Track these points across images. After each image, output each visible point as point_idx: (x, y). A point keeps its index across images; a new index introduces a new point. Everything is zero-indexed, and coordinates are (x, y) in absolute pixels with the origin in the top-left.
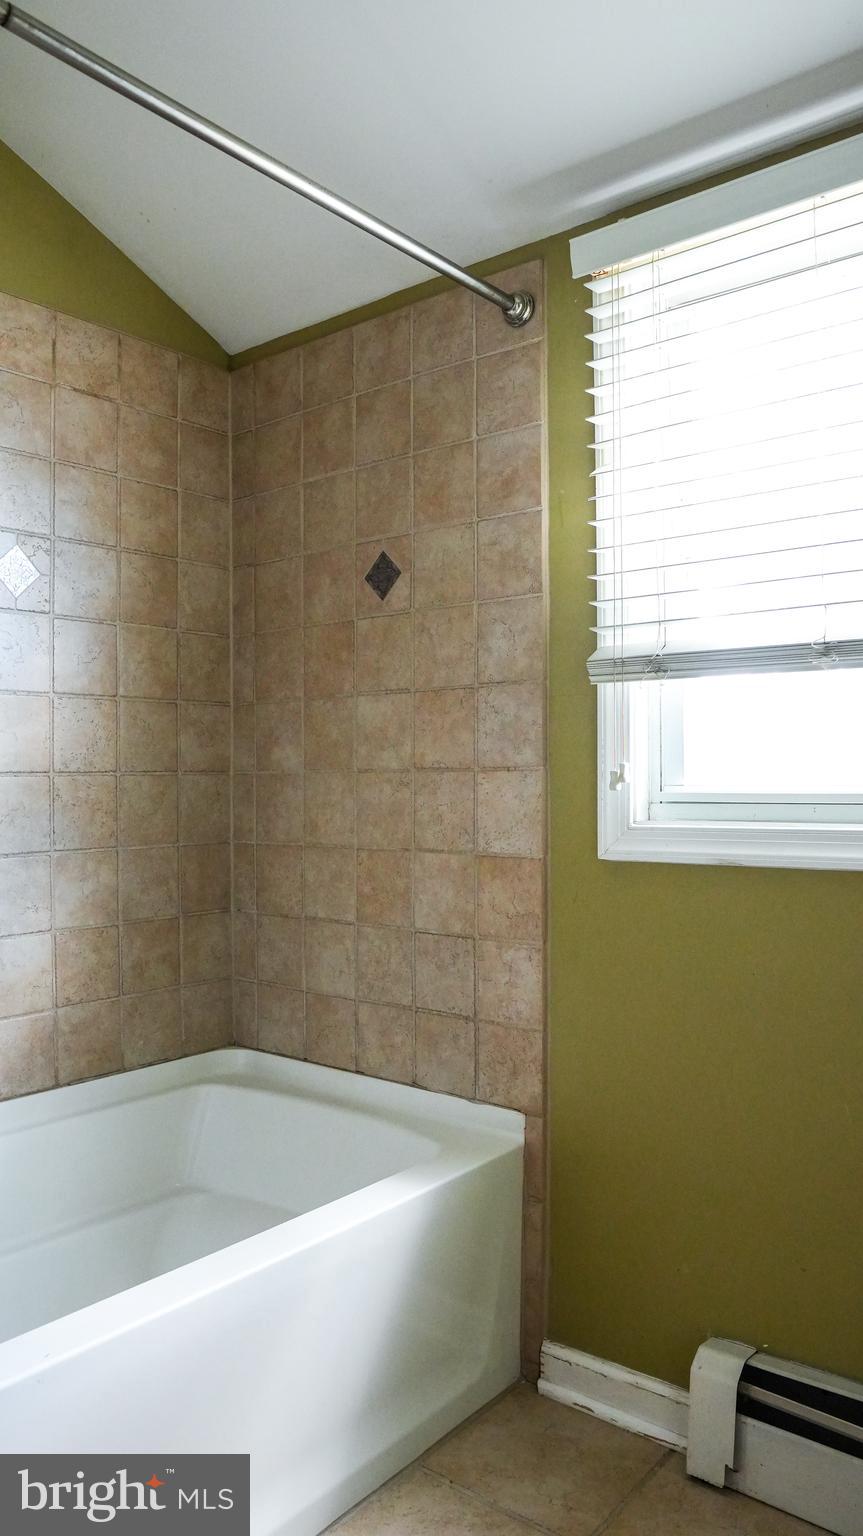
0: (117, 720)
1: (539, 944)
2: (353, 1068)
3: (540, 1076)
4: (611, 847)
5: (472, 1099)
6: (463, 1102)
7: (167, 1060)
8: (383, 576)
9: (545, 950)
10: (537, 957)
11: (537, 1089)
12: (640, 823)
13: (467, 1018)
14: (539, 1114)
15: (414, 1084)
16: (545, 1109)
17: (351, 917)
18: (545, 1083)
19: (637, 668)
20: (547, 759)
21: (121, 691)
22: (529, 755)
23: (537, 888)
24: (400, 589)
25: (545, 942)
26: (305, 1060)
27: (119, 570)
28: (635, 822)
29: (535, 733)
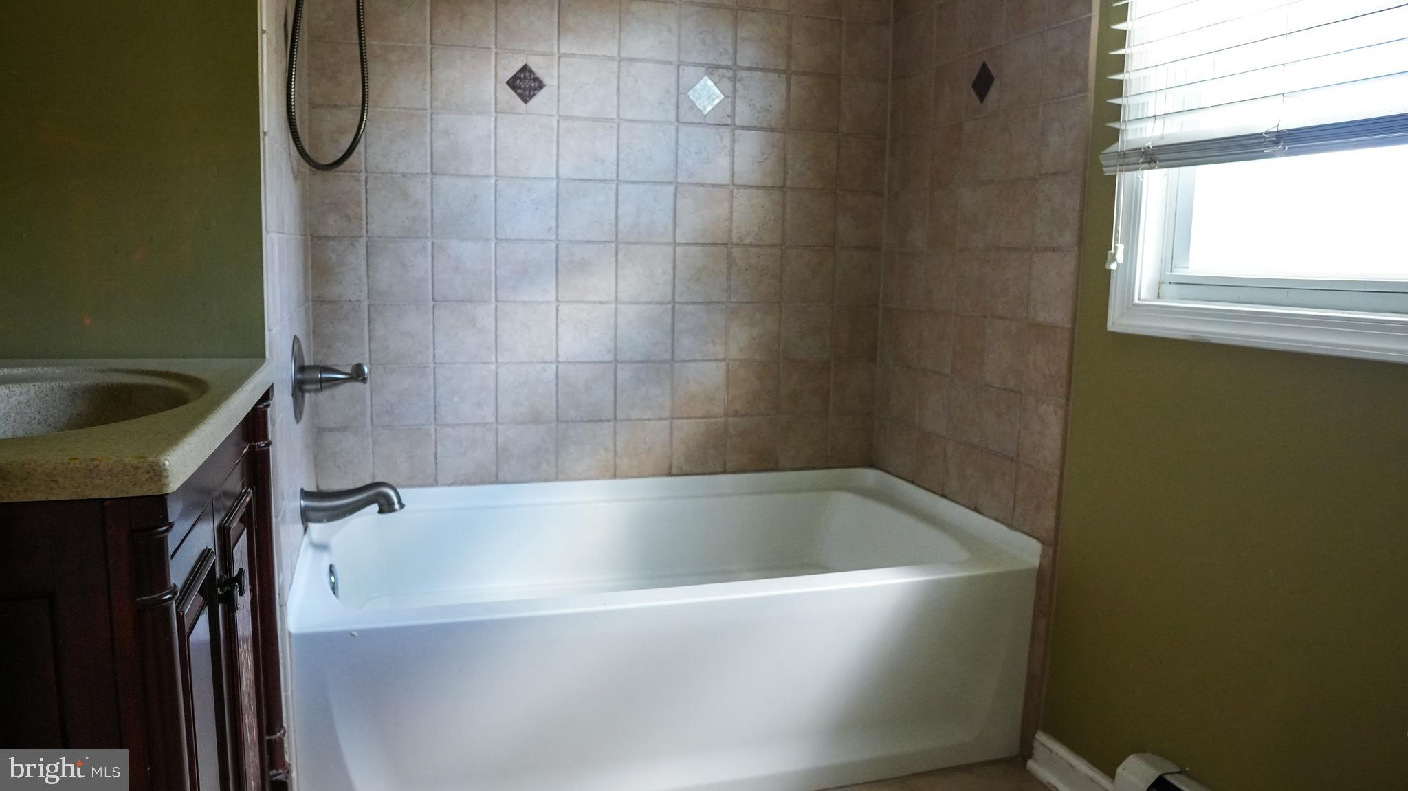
0: (784, 206)
1: (1063, 401)
2: (940, 493)
3: (1054, 513)
4: (1118, 321)
5: (1010, 526)
6: (1004, 528)
7: (813, 468)
8: (983, 83)
9: (1067, 405)
10: (1061, 413)
11: (1050, 523)
12: (1144, 300)
13: (1012, 459)
14: (1053, 544)
15: (976, 510)
16: (1056, 540)
17: (947, 370)
18: (1058, 518)
19: (1134, 160)
20: (1081, 241)
21: (789, 183)
22: (1068, 238)
23: (1065, 354)
24: (993, 94)
25: (1067, 400)
26: (913, 483)
27: (789, 88)
28: (1139, 299)
29: (1073, 218)
